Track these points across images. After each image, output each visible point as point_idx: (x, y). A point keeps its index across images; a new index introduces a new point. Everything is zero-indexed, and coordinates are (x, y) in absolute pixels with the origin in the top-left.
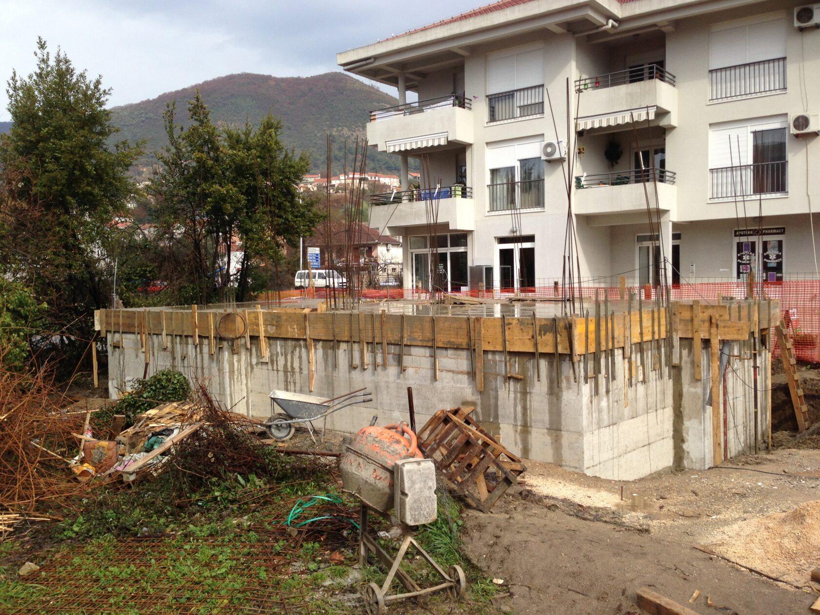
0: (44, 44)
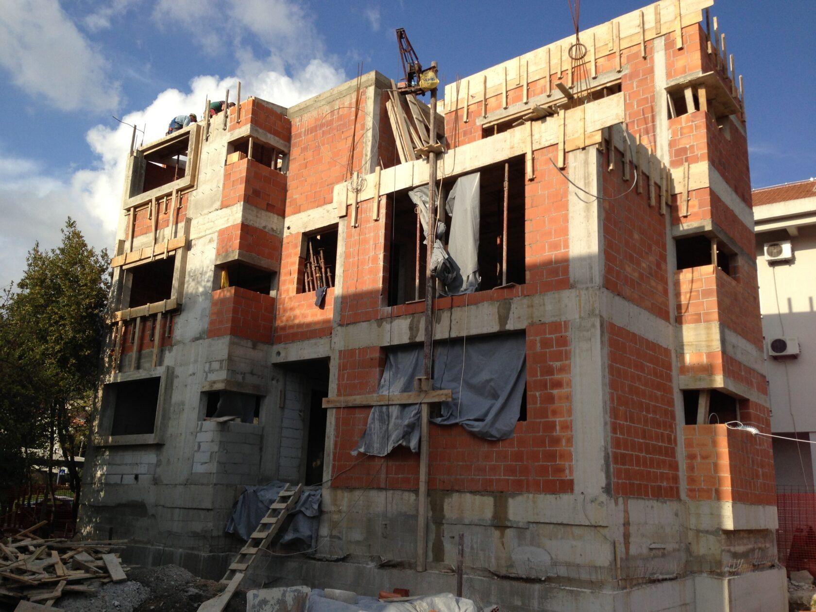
0: (72, 224)
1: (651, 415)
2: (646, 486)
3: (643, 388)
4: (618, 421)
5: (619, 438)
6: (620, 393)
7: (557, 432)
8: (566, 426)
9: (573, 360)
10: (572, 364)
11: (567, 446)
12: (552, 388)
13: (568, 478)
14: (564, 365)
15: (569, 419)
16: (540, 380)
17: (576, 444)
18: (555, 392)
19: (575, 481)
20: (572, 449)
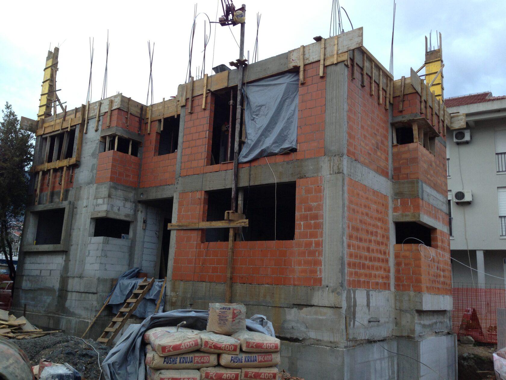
1: (374, 238)
3: (369, 220)
4: (352, 241)
5: (352, 252)
6: (353, 223)
7: (313, 247)
8: (318, 244)
9: (324, 201)
10: (324, 204)
11: (319, 256)
12: (311, 220)
13: (319, 276)
14: (319, 205)
15: (321, 239)
16: (304, 214)
17: (325, 255)
18: (313, 222)
19: (323, 279)
20: (322, 259)
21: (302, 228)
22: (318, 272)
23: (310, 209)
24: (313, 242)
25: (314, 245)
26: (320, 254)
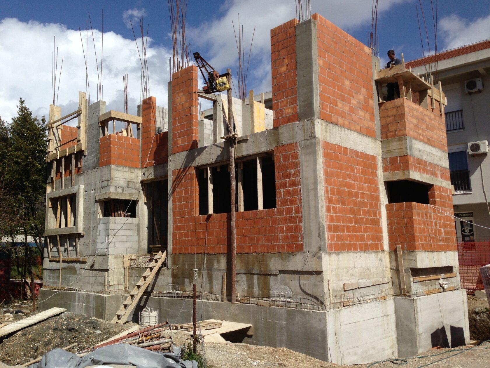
1: (360, 199)
2: (355, 245)
3: (353, 182)
4: (332, 205)
5: (333, 215)
6: (333, 187)
7: (293, 214)
8: (298, 210)
9: (301, 168)
10: (301, 171)
11: (299, 223)
12: (290, 187)
13: (300, 242)
14: (296, 171)
15: (300, 205)
16: (283, 181)
17: (304, 220)
18: (291, 189)
19: (304, 244)
20: (302, 224)
21: (283, 196)
22: (300, 238)
23: (288, 176)
24: (293, 209)
25: (294, 211)
26: (300, 220)
